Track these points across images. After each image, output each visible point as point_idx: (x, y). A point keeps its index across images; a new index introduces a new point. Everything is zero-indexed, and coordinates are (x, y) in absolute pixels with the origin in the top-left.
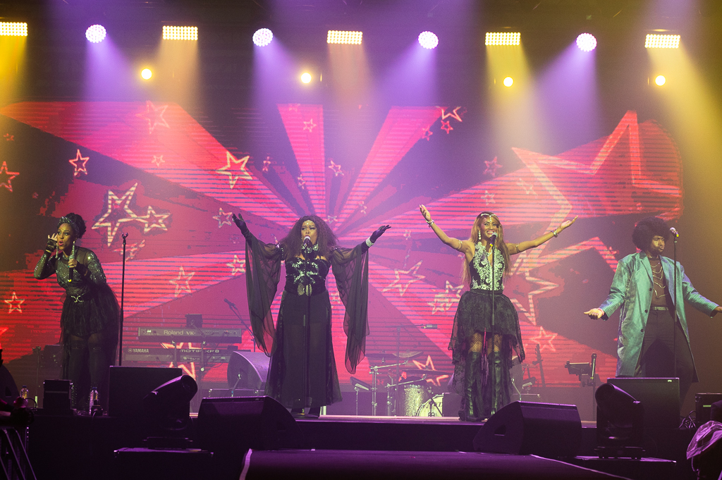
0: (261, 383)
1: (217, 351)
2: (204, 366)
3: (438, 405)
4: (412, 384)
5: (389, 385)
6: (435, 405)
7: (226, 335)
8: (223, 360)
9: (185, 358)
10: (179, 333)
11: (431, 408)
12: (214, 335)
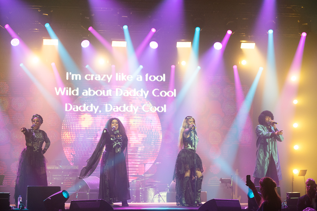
0: (90, 190)
1: (68, 175)
2: (63, 182)
3: (162, 196)
4: (150, 187)
5: (140, 188)
6: (161, 196)
7: (72, 169)
8: (71, 179)
9: (55, 179)
10: (52, 168)
11: (159, 198)
12: (67, 169)
